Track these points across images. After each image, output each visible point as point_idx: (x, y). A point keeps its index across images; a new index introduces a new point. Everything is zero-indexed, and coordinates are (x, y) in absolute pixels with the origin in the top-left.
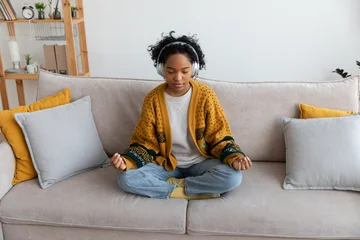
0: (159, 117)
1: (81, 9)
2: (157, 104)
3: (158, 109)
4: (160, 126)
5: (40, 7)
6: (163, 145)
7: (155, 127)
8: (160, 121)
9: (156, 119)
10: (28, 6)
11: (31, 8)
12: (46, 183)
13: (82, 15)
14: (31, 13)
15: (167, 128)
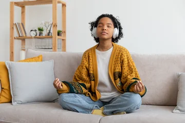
0: (91, 64)
1: (65, 32)
2: (91, 56)
3: (91, 58)
4: (91, 69)
5: (41, 30)
6: (93, 82)
7: (88, 70)
8: (91, 67)
9: (89, 65)
10: (34, 29)
11: (35, 30)
12: (16, 102)
13: (65, 36)
14: (35, 33)
15: (96, 71)
